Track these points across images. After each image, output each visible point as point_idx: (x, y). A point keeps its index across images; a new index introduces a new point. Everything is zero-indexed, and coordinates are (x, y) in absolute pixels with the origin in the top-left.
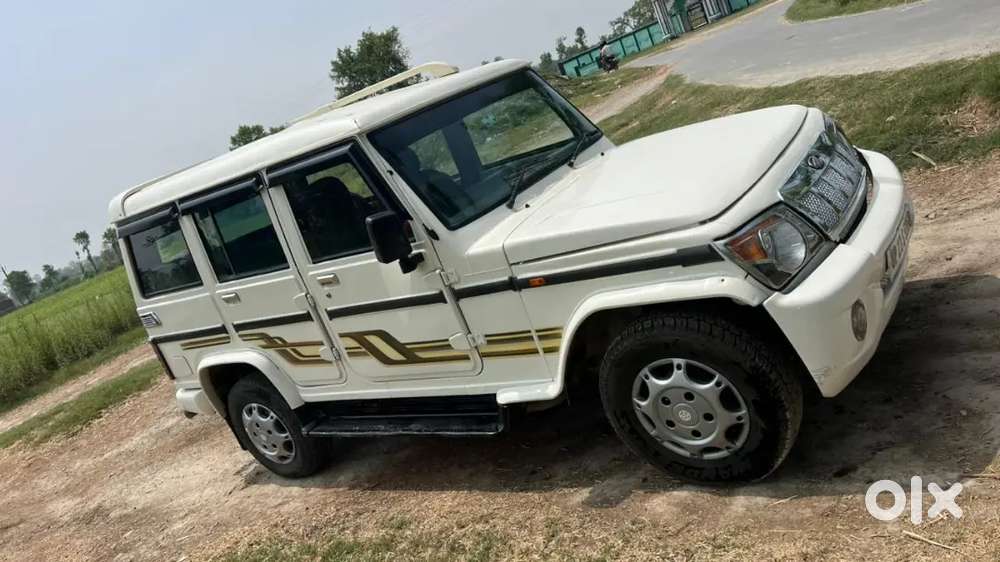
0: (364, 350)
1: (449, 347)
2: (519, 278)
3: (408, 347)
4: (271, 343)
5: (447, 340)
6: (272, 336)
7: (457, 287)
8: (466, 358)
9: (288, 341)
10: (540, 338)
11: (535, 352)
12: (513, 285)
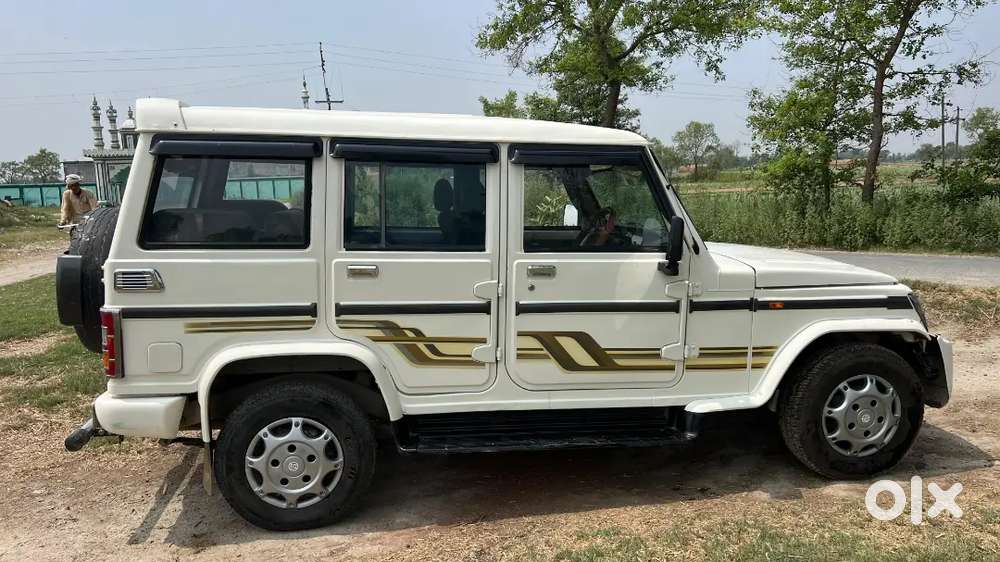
0: (545, 352)
1: (658, 356)
2: (760, 300)
3: (608, 352)
4: (394, 333)
5: (659, 349)
6: (402, 325)
7: (695, 300)
8: (672, 368)
9: (428, 334)
10: (754, 354)
11: (744, 367)
12: (752, 305)
